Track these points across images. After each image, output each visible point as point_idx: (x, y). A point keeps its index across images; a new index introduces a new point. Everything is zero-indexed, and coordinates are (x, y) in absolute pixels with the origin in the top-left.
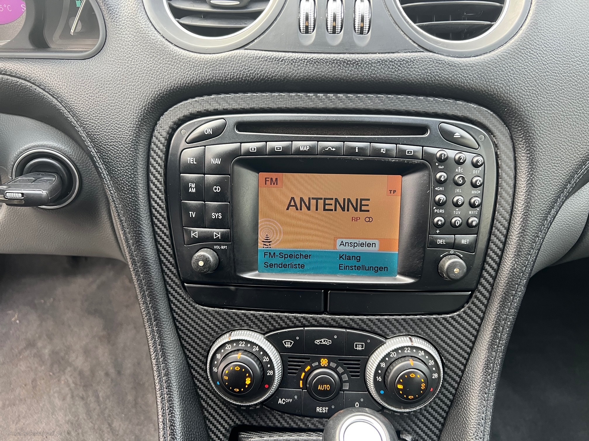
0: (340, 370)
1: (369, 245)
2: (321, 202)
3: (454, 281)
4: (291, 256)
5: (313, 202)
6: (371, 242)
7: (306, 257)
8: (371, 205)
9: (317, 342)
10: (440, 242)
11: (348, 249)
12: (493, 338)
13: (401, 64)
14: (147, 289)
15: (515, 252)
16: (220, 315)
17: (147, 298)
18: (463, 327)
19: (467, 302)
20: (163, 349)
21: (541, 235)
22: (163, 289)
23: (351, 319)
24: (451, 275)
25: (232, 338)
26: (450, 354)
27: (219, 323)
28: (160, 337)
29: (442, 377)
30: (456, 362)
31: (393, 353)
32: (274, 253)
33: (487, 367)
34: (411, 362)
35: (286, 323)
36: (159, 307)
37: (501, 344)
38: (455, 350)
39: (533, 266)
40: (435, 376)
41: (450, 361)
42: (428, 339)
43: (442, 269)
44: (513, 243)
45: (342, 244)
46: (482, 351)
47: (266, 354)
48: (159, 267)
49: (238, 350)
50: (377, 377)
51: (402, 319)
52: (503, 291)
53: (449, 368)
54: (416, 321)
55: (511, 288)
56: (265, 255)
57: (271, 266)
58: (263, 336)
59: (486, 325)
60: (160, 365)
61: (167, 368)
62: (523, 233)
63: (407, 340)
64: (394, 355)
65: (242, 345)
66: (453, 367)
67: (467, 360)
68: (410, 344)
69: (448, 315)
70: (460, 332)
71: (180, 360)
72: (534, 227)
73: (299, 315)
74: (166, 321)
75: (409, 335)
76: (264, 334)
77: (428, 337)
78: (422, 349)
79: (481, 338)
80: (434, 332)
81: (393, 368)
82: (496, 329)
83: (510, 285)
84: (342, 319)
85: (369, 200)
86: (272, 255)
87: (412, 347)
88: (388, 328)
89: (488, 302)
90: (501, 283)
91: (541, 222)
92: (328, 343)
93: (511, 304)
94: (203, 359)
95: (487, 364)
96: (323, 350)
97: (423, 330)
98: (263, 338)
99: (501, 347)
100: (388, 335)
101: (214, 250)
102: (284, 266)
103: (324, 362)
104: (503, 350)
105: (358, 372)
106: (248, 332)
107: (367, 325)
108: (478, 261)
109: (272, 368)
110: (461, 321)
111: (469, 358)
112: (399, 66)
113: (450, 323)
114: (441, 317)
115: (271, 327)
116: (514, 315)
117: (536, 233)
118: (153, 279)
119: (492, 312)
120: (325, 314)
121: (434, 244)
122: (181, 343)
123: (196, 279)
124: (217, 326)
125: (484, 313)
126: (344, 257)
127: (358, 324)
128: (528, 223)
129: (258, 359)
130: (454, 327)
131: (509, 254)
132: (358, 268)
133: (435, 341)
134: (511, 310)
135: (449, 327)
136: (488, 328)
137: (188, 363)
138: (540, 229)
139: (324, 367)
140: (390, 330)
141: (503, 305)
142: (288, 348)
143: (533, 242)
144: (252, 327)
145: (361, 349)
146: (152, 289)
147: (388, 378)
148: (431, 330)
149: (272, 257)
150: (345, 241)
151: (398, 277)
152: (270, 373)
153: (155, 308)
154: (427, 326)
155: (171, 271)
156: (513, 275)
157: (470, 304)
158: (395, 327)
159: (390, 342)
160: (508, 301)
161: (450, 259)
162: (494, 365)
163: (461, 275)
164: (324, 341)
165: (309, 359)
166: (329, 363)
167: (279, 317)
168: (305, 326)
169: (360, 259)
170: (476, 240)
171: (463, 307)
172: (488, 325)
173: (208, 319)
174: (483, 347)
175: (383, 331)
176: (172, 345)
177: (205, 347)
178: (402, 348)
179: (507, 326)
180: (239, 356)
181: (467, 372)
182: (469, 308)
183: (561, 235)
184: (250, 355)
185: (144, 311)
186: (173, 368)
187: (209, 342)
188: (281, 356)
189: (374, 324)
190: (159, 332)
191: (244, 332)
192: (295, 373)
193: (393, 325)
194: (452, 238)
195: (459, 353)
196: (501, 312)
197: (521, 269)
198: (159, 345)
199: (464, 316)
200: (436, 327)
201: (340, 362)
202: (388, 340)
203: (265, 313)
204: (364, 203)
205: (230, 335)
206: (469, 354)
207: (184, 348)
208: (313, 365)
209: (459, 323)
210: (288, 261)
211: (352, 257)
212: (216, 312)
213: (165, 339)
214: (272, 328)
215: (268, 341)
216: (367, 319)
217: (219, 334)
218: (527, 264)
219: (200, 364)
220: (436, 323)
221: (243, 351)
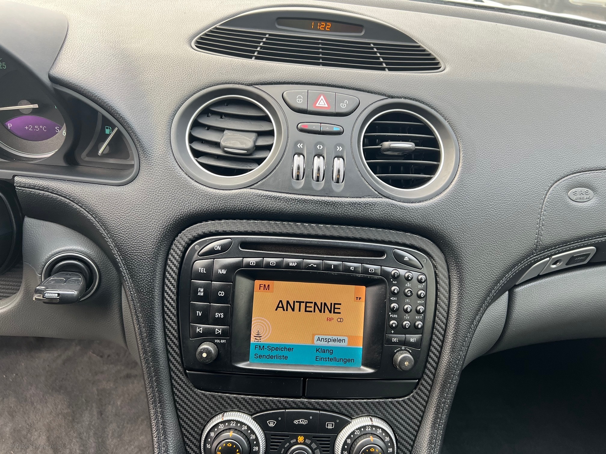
0: (314, 446)
1: (340, 341)
2: (303, 305)
3: (404, 372)
4: (277, 349)
5: (297, 305)
6: (342, 338)
7: (290, 349)
8: (342, 309)
9: (296, 422)
10: (394, 340)
11: (323, 344)
12: (435, 418)
13: (366, 206)
14: (155, 375)
15: (451, 349)
16: (215, 398)
17: (154, 382)
18: (412, 409)
19: (415, 388)
20: (164, 429)
21: (469, 335)
22: (168, 375)
23: (324, 403)
24: (403, 367)
25: (225, 419)
26: (402, 431)
27: (214, 405)
28: (163, 417)
29: (396, 451)
30: (407, 438)
31: (357, 431)
32: (263, 346)
33: (431, 442)
34: (371, 439)
35: (270, 406)
36: (164, 391)
37: (441, 423)
38: (406, 428)
39: (464, 360)
40: (390, 450)
41: (402, 438)
42: (385, 419)
43: (396, 361)
44: (449, 342)
45: (319, 339)
46: (427, 429)
47: (253, 432)
48: (166, 356)
49: (230, 429)
50: (344, 452)
51: (365, 402)
52: (442, 380)
53: (401, 443)
54: (376, 404)
55: (448, 377)
56: (256, 347)
57: (260, 357)
58: (250, 416)
59: (430, 408)
60: (161, 442)
61: (166, 445)
62: (456, 334)
63: (368, 420)
64: (358, 433)
65: (233, 425)
66: (405, 443)
67: (416, 437)
68: (370, 423)
69: (401, 399)
70: (410, 413)
71: (178, 438)
72: (464, 329)
73: (282, 399)
74: (169, 403)
75: (369, 416)
76: (251, 415)
77: (385, 417)
78: (380, 428)
79: (426, 418)
80: (389, 414)
81: (357, 443)
82: (437, 411)
83: (447, 375)
84: (316, 403)
85: (340, 304)
86: (261, 347)
87: (372, 426)
88: (353, 410)
89: (431, 388)
90: (441, 373)
91: (469, 326)
92: (305, 423)
93: (448, 390)
94: (198, 437)
95: (431, 440)
96: (301, 429)
97: (380, 411)
98: (250, 419)
99: (441, 425)
100: (353, 416)
101: (215, 344)
102: (271, 357)
103: (301, 439)
104: (443, 428)
105: (328, 447)
106: (239, 413)
107: (337, 408)
108: (423, 356)
109: (258, 445)
110: (411, 404)
111: (417, 435)
112: (364, 208)
113: (402, 406)
114: (395, 401)
115: (257, 409)
116: (451, 399)
117: (466, 334)
118: (161, 367)
119: (434, 397)
120: (303, 398)
121: (389, 341)
122: (179, 422)
123: (197, 367)
124: (211, 408)
125: (428, 397)
126: (320, 350)
127: (329, 407)
128: (459, 327)
129: (246, 437)
130: (405, 409)
131: (446, 350)
132: (331, 360)
133: (390, 420)
134: (448, 395)
135: (402, 409)
136: (431, 410)
137: (184, 440)
138: (469, 331)
139: (301, 444)
140: (355, 411)
141: (442, 392)
142: (271, 427)
143: (464, 341)
144: (242, 409)
145: (331, 427)
146: (159, 375)
147: (353, 452)
148: (387, 412)
149: (261, 350)
150: (321, 337)
151: (362, 367)
152: (256, 449)
153: (160, 392)
154: (384, 409)
155: (175, 359)
156: (449, 366)
157: (417, 390)
158: (359, 409)
159: (354, 422)
160: (446, 388)
161: (402, 354)
162: (436, 441)
163: (410, 367)
164: (302, 421)
165: (288, 436)
166: (305, 440)
167: (265, 400)
168: (286, 408)
169: (332, 353)
170: (421, 339)
171: (412, 392)
172: (431, 407)
173: (204, 401)
174: (427, 425)
175: (349, 412)
176: (172, 424)
177: (200, 426)
178: (364, 427)
179: (445, 408)
180: (231, 434)
181: (416, 447)
182: (417, 393)
183: (486, 333)
184: (239, 433)
185: (150, 394)
186: (172, 445)
187: (204, 422)
188: (265, 435)
189: (343, 406)
190: (162, 413)
191: (235, 414)
192: (276, 449)
193: (357, 407)
194: (403, 337)
195: (409, 431)
196: (441, 397)
197: (455, 362)
198: (161, 425)
199: (413, 399)
200: (391, 409)
201: (313, 439)
202: (353, 420)
203: (253, 397)
204: (336, 306)
205: (223, 416)
206: (417, 432)
207: (182, 427)
208: (292, 442)
209: (409, 405)
210: (274, 353)
211: (327, 350)
212: (212, 395)
213: (167, 419)
214: (259, 410)
215: (255, 421)
216: (337, 402)
217: (213, 414)
218: (460, 358)
219: (195, 441)
220: (391, 406)
221: (234, 430)
